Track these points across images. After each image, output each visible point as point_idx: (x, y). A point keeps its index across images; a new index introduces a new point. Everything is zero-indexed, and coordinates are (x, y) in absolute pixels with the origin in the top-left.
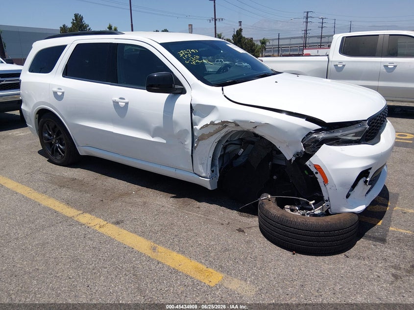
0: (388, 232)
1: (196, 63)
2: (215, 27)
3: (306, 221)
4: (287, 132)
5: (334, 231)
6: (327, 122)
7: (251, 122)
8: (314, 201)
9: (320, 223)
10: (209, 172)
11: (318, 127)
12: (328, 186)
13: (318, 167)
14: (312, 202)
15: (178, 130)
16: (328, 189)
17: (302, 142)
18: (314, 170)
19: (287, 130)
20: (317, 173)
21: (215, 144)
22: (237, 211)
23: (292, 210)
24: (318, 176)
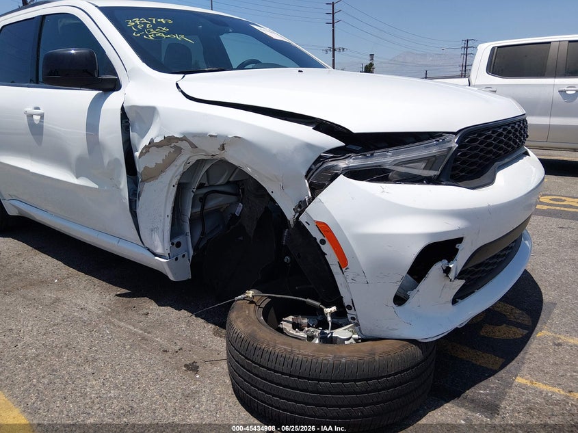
0: (510, 387)
1: (156, 37)
2: (334, 60)
3: (292, 352)
4: (274, 155)
5: (355, 381)
6: (354, 131)
7: (211, 136)
8: (334, 309)
9: (320, 360)
10: (168, 245)
11: (336, 143)
12: (350, 274)
13: (323, 228)
14: (328, 310)
15: (107, 162)
16: (349, 280)
17: (306, 176)
18: (318, 236)
19: (274, 151)
20: (323, 242)
21: (173, 191)
22: (216, 324)
23: (296, 326)
24: (327, 248)
